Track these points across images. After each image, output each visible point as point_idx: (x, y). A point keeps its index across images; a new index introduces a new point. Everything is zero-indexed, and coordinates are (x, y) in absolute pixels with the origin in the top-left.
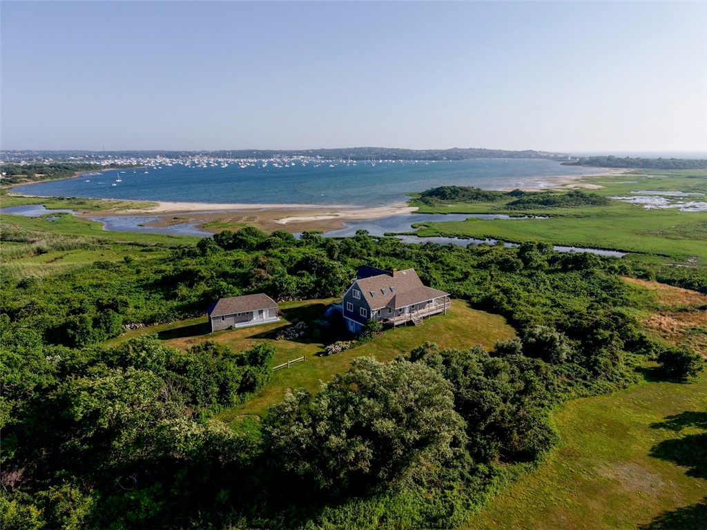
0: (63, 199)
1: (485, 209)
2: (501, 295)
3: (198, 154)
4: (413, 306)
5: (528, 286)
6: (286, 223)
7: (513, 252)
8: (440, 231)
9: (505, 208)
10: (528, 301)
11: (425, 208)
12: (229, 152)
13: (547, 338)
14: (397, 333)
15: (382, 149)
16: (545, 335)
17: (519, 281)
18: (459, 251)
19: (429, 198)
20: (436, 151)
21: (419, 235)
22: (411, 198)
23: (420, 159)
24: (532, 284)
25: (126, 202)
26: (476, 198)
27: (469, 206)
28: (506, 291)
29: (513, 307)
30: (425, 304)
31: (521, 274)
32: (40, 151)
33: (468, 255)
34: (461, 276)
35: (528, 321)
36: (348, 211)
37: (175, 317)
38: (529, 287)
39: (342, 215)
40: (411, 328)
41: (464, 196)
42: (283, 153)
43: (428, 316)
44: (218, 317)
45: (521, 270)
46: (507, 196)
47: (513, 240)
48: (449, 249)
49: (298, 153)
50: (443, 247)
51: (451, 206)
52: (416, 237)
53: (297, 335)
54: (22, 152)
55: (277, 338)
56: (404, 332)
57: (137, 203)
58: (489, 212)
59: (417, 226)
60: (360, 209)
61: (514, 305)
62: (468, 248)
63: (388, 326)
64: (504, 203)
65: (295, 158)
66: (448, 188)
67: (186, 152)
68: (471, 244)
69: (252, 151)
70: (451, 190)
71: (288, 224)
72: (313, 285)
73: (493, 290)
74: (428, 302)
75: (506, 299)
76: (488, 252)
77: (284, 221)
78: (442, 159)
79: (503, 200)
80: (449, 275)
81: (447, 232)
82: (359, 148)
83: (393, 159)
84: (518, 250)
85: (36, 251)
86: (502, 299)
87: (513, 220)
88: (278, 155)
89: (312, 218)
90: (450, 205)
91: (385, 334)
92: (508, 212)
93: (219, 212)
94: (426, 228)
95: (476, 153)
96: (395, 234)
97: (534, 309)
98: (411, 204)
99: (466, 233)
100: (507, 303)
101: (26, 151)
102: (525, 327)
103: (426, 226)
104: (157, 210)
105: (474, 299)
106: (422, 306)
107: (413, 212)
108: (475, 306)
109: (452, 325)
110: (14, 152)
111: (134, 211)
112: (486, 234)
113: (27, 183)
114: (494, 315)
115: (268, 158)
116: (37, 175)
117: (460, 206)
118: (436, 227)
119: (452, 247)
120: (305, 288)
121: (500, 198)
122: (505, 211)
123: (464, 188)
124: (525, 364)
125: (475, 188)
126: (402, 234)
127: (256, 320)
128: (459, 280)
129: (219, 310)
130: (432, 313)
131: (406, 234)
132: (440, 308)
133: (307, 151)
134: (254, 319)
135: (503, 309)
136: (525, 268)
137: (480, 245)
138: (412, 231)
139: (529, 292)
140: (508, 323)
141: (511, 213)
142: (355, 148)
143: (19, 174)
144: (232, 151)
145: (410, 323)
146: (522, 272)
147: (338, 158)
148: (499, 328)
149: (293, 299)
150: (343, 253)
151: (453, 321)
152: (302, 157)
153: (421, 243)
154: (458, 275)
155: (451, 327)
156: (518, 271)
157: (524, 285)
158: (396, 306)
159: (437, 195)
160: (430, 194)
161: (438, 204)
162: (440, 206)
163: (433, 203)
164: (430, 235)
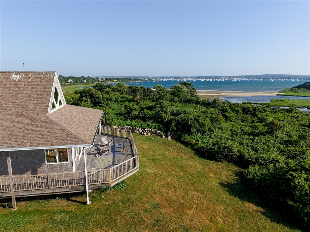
11: (291, 93)
39: (225, 94)
49: (234, 77)
65: (232, 78)
81: (299, 105)
94: (282, 102)
107: (278, 95)
115: (218, 78)
116: (115, 80)
143: (109, 79)
147: (254, 78)
152: (236, 78)
159: (303, 87)
160: (299, 87)
161: (302, 92)
162: (303, 93)
163: (298, 91)
164: (282, 105)
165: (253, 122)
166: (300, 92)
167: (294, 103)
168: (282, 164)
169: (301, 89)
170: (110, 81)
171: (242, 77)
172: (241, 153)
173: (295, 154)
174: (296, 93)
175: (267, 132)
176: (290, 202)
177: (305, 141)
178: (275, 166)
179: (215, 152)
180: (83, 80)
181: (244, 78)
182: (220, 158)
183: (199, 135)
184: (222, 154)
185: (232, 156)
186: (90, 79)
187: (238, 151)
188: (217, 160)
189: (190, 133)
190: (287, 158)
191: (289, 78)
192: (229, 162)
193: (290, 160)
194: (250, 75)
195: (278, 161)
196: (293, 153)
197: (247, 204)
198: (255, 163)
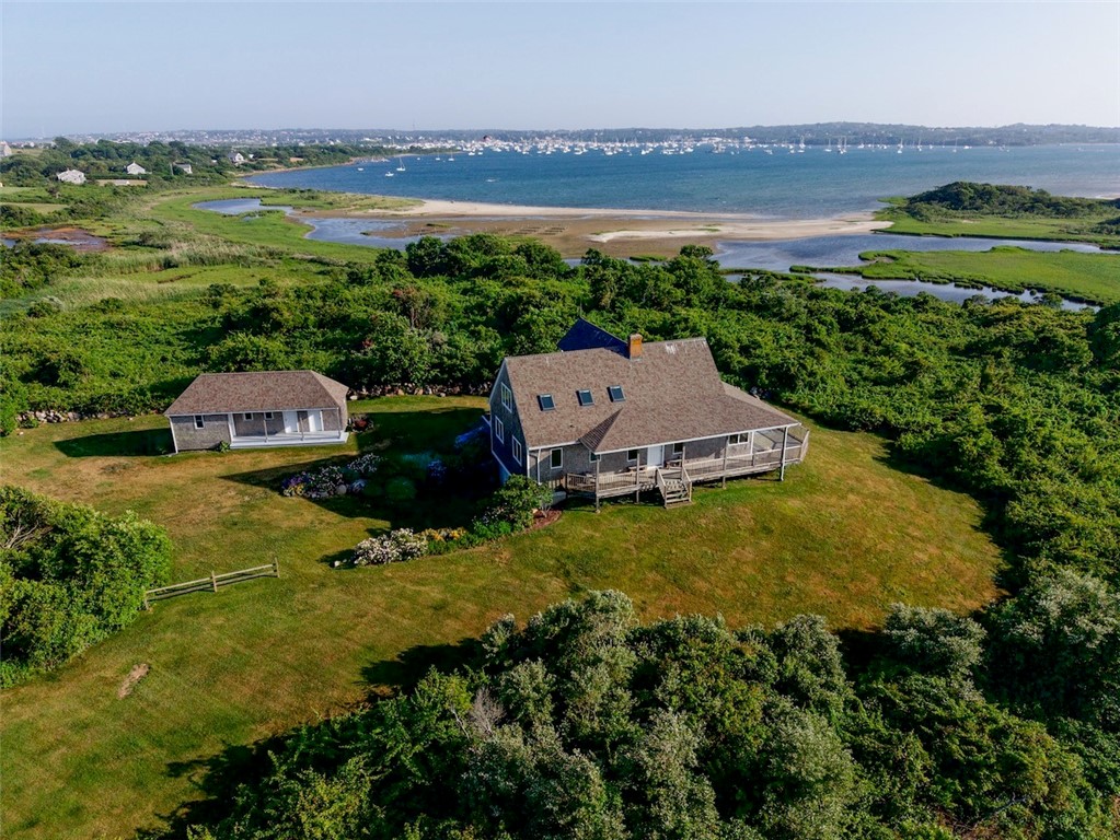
0: (294, 191)
1: (1043, 231)
2: (988, 436)
3: (550, 135)
4: (679, 447)
5: (1092, 415)
6: (609, 241)
7: (1077, 322)
8: (917, 268)
9: (1094, 231)
10: (1074, 463)
11: (909, 223)
12: (599, 132)
13: (1090, 635)
14: (594, 524)
15: (869, 125)
16: (1083, 622)
17: (1066, 399)
18: (937, 311)
19: (922, 205)
20: (977, 131)
21: (866, 273)
22: (887, 205)
23: (941, 144)
24: (1105, 412)
25: (377, 198)
26: (1031, 209)
27: (1008, 223)
28: (1004, 429)
29: (1018, 476)
30: (721, 442)
31: (1082, 381)
32: (333, 131)
33: (957, 322)
34: (901, 372)
35: (1051, 533)
36: (742, 225)
37: (145, 405)
38: (1096, 419)
39: (724, 230)
40: (648, 512)
41: (1003, 203)
42: (686, 134)
43: (720, 480)
44: (188, 419)
45: (1082, 371)
46: (1105, 208)
47: (1093, 298)
48: (915, 307)
49: (712, 133)
50: (902, 300)
51: (967, 223)
52: (860, 278)
53: (343, 489)
54: (308, 132)
55: (286, 492)
56: (619, 522)
57: (390, 199)
58: (1055, 236)
59: (870, 256)
60: (767, 220)
61: (1025, 472)
62: (965, 306)
63: (578, 499)
64: (1095, 220)
65: (706, 141)
66: (971, 185)
67: (533, 132)
68: (975, 299)
69: (635, 131)
70: (976, 191)
71: (611, 242)
72: (475, 362)
73: (977, 416)
74: (734, 439)
75: (998, 451)
76: (1011, 317)
77: (605, 238)
78: (986, 144)
79: (1094, 215)
80: (871, 365)
81: (934, 272)
82: (824, 125)
83: (887, 144)
84: (1092, 319)
85: (163, 262)
86: (987, 449)
87: (1106, 255)
88: (678, 137)
89: (664, 234)
90: (965, 221)
91: (560, 519)
92: (1100, 238)
93: (509, 219)
94: (891, 261)
95: (1062, 132)
96: (814, 270)
97: (1087, 493)
98: (879, 216)
99: (979, 276)
100: (1002, 462)
101: (314, 130)
102: (1035, 553)
103: (893, 258)
104: (417, 210)
105: (908, 440)
106: (713, 448)
107: (875, 231)
108: (900, 460)
109: (783, 518)
110: (299, 131)
111: (379, 211)
112: (1026, 281)
113: (274, 171)
114: (949, 494)
115: (657, 141)
116: (293, 160)
117: (989, 224)
118: (912, 262)
119: (926, 302)
120: (453, 368)
121: (1087, 210)
122: (1093, 237)
123: (1009, 188)
124: (964, 741)
125: (1034, 190)
126: (831, 271)
127: (290, 434)
128: (892, 381)
129: (191, 401)
130: (732, 473)
131: (838, 272)
132: (769, 458)
133: (729, 130)
134: (288, 430)
135: (981, 478)
136: (1098, 363)
137: (996, 301)
138: (857, 264)
139: (1089, 433)
140: (986, 526)
141: (1105, 241)
142: (818, 124)
143: (270, 156)
144: (605, 131)
145: (652, 497)
146: (1087, 375)
147: (780, 141)
148: (944, 542)
149: (425, 389)
150: (628, 294)
151: (792, 505)
152: (718, 139)
153: (856, 289)
154: (894, 366)
155: (775, 525)
156: (1074, 372)
157: (1082, 412)
158: (603, 442)
159: (942, 200)
160: (929, 198)
161: (940, 217)
162: (941, 221)
163: (928, 214)
164: (893, 275)
165: (866, 350)
166: (933, 219)
167: (922, 268)
168: (940, 430)
169: (936, 205)
170: (279, 162)
171: (739, 134)
172: (885, 419)
173: (955, 414)
174: (920, 224)
175: (903, 377)
176: (957, 469)
177: (965, 392)
178: (932, 432)
179: (848, 418)
180: (180, 166)
181: (747, 140)
182: (856, 427)
183: (807, 391)
184: (858, 421)
185: (872, 423)
186: (198, 156)
187: (881, 416)
188: (852, 430)
189: (793, 389)
190: (944, 420)
191: (892, 141)
192: (868, 431)
193: (949, 424)
194: (765, 125)
195: (935, 426)
196: (950, 412)
197: (912, 476)
198: (905, 431)
